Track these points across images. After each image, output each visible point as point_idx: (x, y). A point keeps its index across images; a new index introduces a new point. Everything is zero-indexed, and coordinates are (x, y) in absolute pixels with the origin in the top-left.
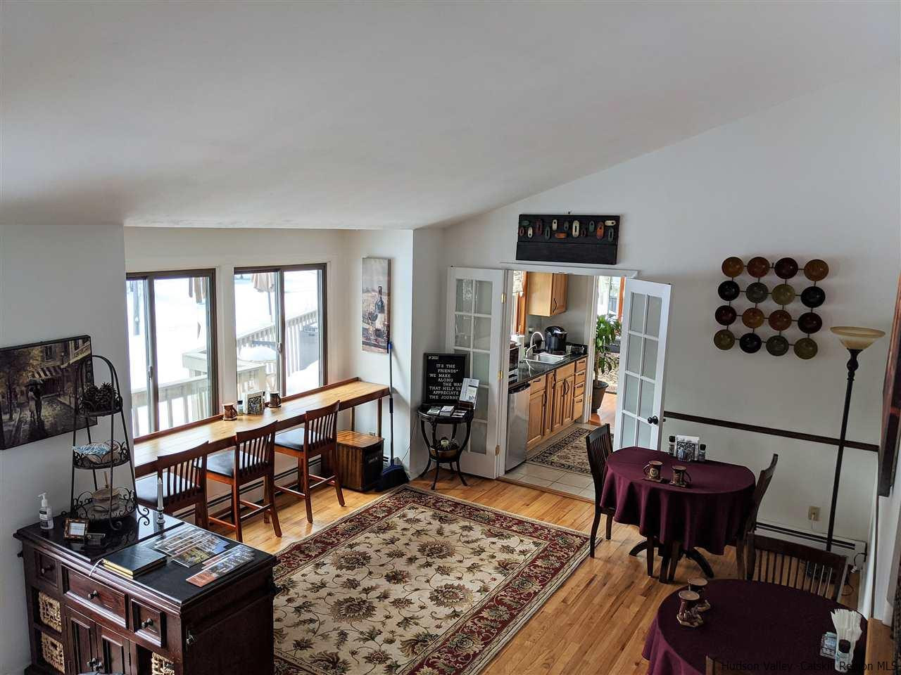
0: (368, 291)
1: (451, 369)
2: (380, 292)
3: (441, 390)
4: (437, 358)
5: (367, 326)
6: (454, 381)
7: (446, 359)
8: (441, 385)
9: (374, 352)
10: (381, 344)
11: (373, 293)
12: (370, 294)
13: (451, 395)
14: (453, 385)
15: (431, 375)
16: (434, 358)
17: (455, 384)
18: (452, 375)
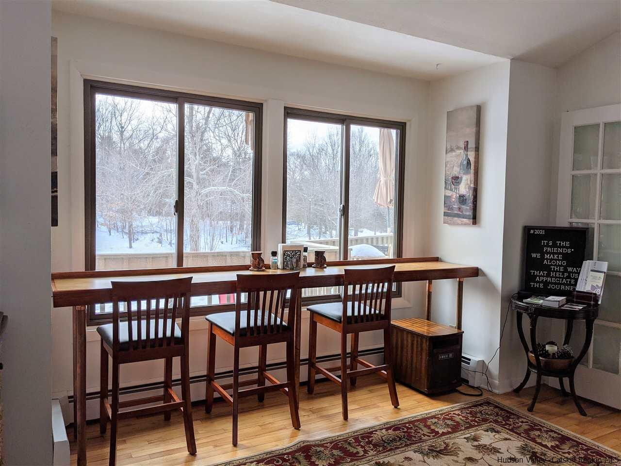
0: (452, 150)
1: (563, 247)
2: (466, 148)
3: (548, 275)
4: (542, 232)
5: (449, 193)
6: (568, 265)
7: (556, 234)
8: (548, 268)
9: (458, 224)
10: (464, 213)
11: (458, 152)
12: (454, 154)
13: (564, 284)
14: (566, 270)
15: (534, 255)
16: (537, 232)
17: (570, 269)
18: (565, 256)
